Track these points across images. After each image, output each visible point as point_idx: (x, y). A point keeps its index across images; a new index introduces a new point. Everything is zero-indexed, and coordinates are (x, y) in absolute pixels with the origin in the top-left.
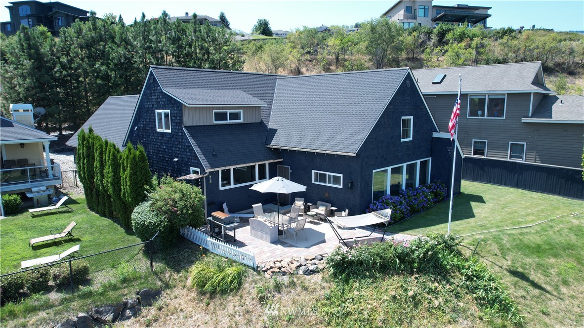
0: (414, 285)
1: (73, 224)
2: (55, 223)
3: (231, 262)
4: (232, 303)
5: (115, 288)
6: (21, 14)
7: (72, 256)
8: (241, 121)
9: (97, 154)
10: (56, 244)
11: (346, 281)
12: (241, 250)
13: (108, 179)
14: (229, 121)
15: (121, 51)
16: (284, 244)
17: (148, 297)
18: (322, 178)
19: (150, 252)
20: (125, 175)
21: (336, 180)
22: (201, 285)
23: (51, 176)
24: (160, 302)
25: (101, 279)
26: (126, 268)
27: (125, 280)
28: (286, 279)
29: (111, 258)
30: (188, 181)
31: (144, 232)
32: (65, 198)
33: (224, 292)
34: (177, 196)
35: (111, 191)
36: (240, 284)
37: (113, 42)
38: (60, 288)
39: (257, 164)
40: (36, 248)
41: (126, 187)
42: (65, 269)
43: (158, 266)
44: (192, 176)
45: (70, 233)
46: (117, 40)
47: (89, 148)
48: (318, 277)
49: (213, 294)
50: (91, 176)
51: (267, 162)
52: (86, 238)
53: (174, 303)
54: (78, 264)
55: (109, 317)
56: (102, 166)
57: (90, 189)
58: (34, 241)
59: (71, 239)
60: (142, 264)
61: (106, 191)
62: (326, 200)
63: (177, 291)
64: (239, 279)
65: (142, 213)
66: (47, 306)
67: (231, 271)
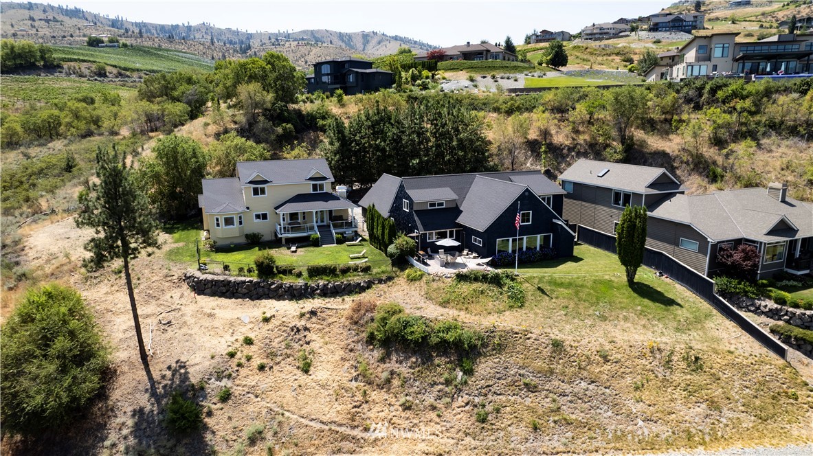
0: (485, 286)
1: (365, 251)
2: (357, 250)
3: (420, 270)
4: (417, 283)
5: (379, 274)
6: (323, 73)
7: (366, 262)
8: (444, 207)
9: (376, 219)
10: (359, 258)
11: (460, 281)
12: (427, 267)
13: (380, 232)
14: (437, 207)
15: (395, 131)
16: (446, 267)
17: (390, 279)
18: (475, 240)
19: (393, 265)
20: (387, 232)
21: (480, 242)
22: (408, 276)
23: (353, 226)
24: (394, 281)
25: (375, 271)
26: (383, 268)
27: (383, 272)
28: (437, 278)
29: (379, 264)
30: (410, 237)
31: (391, 256)
32: (360, 238)
33: (415, 280)
34: (404, 243)
35: (380, 238)
36: (421, 278)
37: (390, 123)
38: (362, 271)
39: (448, 230)
40: (352, 258)
41: (386, 237)
42: (364, 265)
43: (395, 269)
44: (415, 234)
45: (363, 255)
46: (392, 121)
47: (372, 216)
48: (449, 280)
49: (412, 280)
50: (373, 228)
51: (454, 229)
52: (370, 257)
53: (398, 282)
54: (368, 264)
55: (377, 282)
56: (378, 226)
57: (371, 235)
58: (351, 256)
59: (364, 257)
60: (389, 268)
61: (378, 237)
62: (476, 252)
63: (400, 279)
64: (421, 276)
65: (391, 248)
66: (359, 275)
67: (419, 273)
